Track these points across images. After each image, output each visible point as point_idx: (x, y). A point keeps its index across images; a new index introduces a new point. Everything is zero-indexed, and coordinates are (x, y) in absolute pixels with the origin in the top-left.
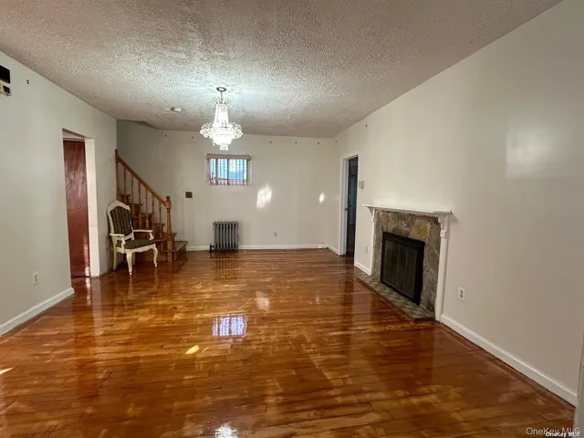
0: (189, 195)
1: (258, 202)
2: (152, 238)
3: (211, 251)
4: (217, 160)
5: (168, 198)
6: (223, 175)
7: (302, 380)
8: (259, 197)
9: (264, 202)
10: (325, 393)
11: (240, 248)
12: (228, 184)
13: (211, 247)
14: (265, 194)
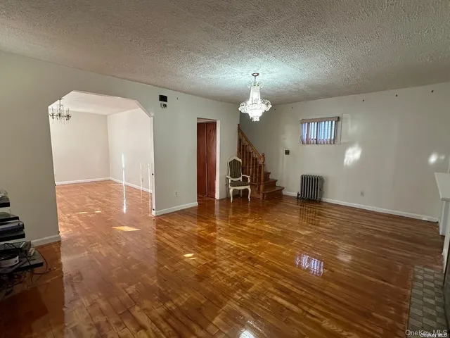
0: (287, 152)
1: (345, 160)
2: (249, 181)
3: (298, 198)
4: (309, 124)
5: (263, 155)
6: (313, 136)
7: (199, 310)
8: (346, 156)
9: (352, 160)
10: (195, 327)
11: (324, 199)
12: (316, 143)
13: (298, 195)
14: (354, 153)
